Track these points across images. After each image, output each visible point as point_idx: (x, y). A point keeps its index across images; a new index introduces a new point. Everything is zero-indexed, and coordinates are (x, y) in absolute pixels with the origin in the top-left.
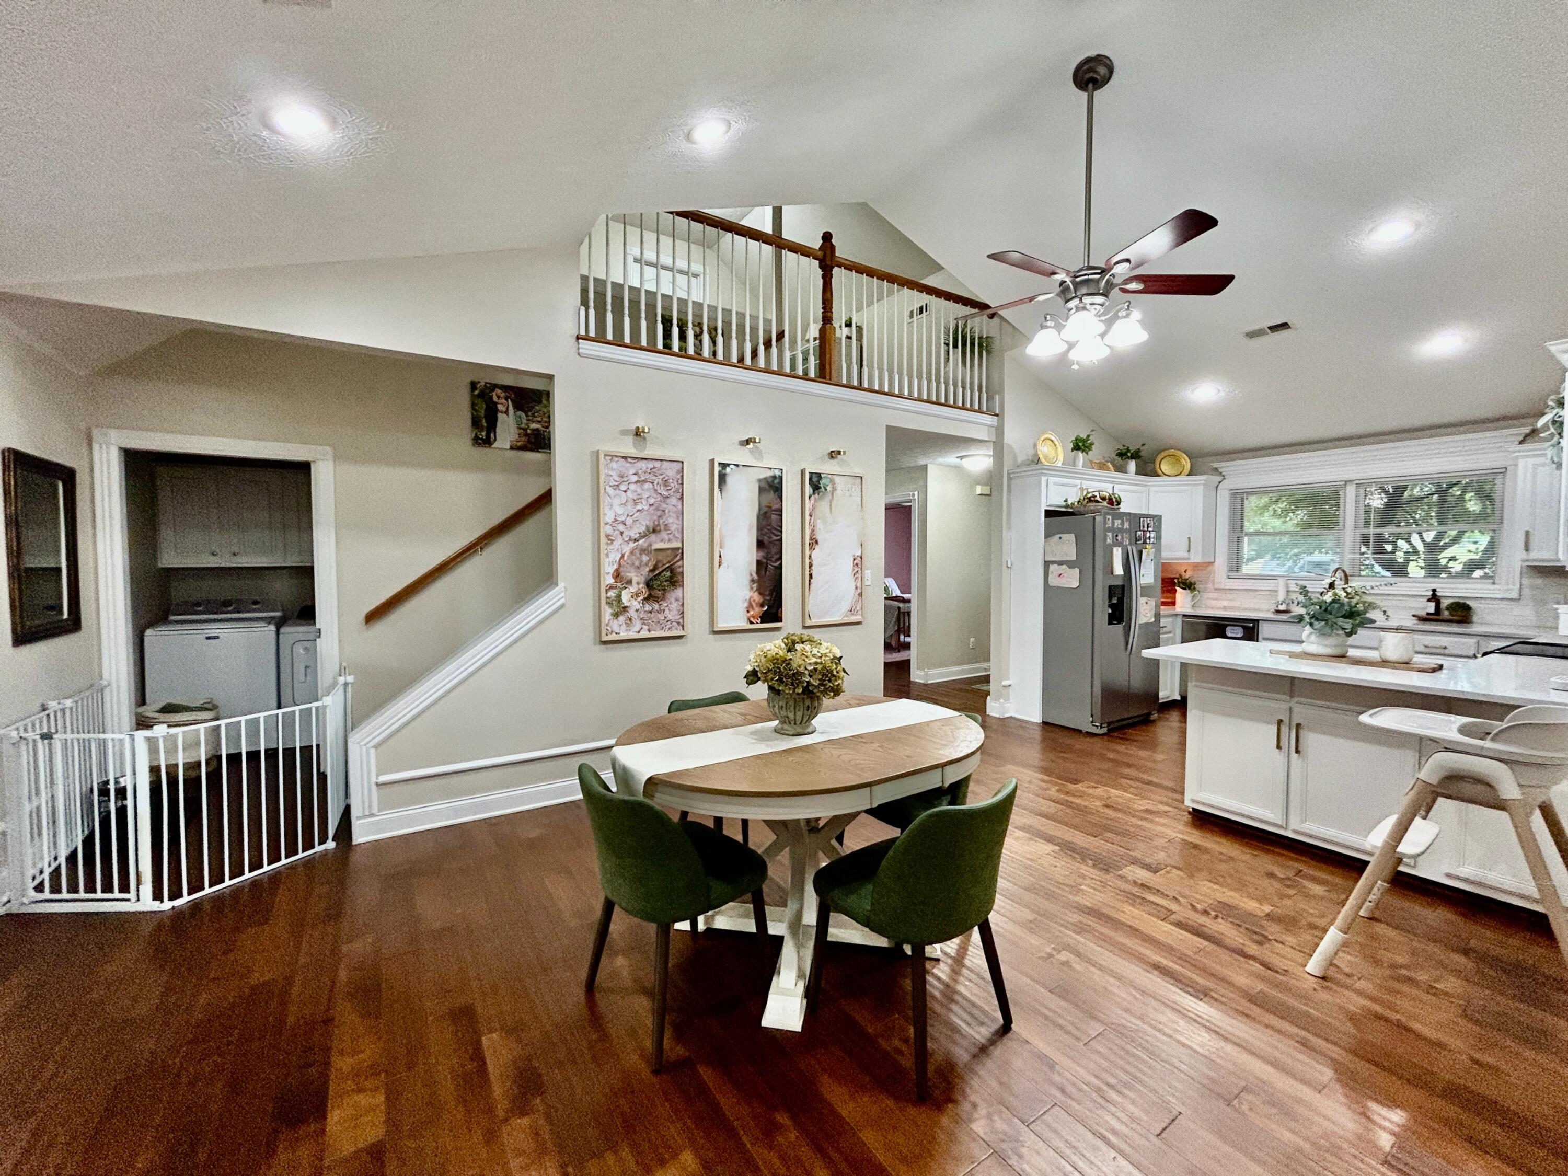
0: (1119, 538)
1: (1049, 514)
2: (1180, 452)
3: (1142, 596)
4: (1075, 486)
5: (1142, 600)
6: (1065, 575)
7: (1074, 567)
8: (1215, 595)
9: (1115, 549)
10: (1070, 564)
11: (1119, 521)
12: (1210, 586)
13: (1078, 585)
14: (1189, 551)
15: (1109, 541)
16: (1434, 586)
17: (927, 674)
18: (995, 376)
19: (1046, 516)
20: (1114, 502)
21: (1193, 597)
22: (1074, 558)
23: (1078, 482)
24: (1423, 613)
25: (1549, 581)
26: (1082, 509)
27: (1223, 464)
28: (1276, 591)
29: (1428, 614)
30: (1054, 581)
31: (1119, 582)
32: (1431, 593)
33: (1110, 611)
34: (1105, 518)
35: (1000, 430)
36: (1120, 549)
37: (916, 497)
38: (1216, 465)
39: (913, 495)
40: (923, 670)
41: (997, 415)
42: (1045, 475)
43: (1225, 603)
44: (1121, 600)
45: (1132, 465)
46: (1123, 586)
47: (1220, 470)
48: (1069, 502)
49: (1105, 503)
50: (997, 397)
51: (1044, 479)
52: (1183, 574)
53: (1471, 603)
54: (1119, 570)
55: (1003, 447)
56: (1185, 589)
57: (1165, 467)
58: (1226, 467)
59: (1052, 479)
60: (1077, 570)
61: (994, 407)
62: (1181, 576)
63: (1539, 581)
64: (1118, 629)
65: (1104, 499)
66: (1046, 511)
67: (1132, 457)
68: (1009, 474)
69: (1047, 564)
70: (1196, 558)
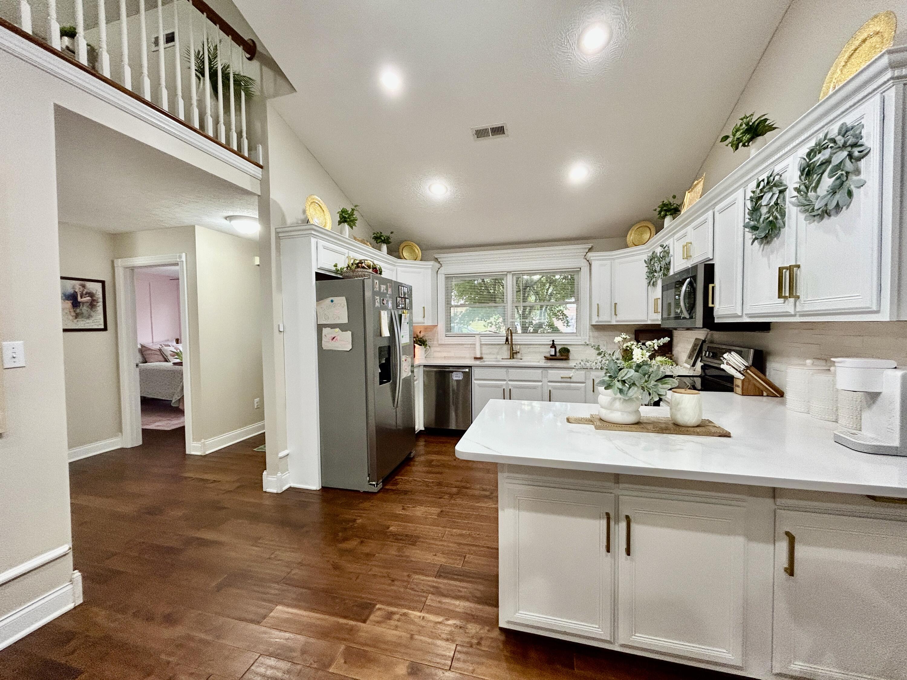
0: (385, 302)
1: (320, 277)
2: (414, 244)
3: (403, 355)
4: (343, 254)
5: (403, 358)
6: (338, 338)
7: (346, 331)
8: (438, 349)
9: (382, 312)
10: (343, 327)
11: (385, 286)
12: (435, 343)
13: (351, 348)
14: (424, 317)
15: (377, 305)
16: (553, 338)
17: (204, 445)
18: (258, 125)
19: (317, 279)
20: (377, 270)
21: (426, 350)
22: (346, 321)
23: (346, 251)
24: (548, 355)
25: (601, 333)
26: (351, 274)
27: (442, 255)
28: (475, 344)
29: (551, 355)
30: (327, 345)
31: (385, 344)
32: (551, 343)
33: (380, 371)
34: (373, 281)
35: (265, 183)
36: (386, 312)
37: (184, 259)
38: (437, 256)
39: (180, 257)
40: (199, 440)
41: (261, 167)
42: (315, 236)
43: (445, 354)
44: (388, 360)
45: (384, 247)
46: (389, 347)
47: (439, 260)
48: (339, 267)
49: (371, 270)
50: (260, 148)
51: (313, 240)
52: (419, 334)
53: (569, 348)
54: (386, 333)
55: (269, 203)
56: (420, 345)
57: (405, 254)
58: (443, 257)
59: (321, 243)
60: (349, 333)
61: (257, 156)
62: (418, 336)
63: (596, 334)
64: (387, 386)
65: (369, 267)
66: (317, 274)
67: (384, 242)
68: (277, 233)
69: (320, 328)
70: (428, 322)
